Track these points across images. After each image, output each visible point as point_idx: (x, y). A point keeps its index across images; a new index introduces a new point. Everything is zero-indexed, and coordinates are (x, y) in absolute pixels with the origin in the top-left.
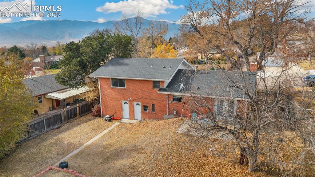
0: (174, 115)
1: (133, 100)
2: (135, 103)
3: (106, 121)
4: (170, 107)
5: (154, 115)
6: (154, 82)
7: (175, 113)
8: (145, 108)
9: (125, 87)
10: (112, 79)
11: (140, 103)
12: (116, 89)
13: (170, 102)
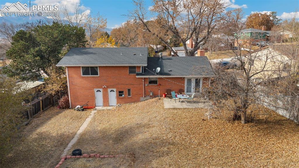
0: (151, 96)
1: (108, 87)
2: (109, 90)
3: (80, 111)
4: (146, 89)
5: (130, 99)
6: (130, 67)
7: (151, 95)
8: (120, 93)
9: (98, 75)
10: (82, 67)
11: (115, 90)
12: (88, 77)
13: (146, 85)
